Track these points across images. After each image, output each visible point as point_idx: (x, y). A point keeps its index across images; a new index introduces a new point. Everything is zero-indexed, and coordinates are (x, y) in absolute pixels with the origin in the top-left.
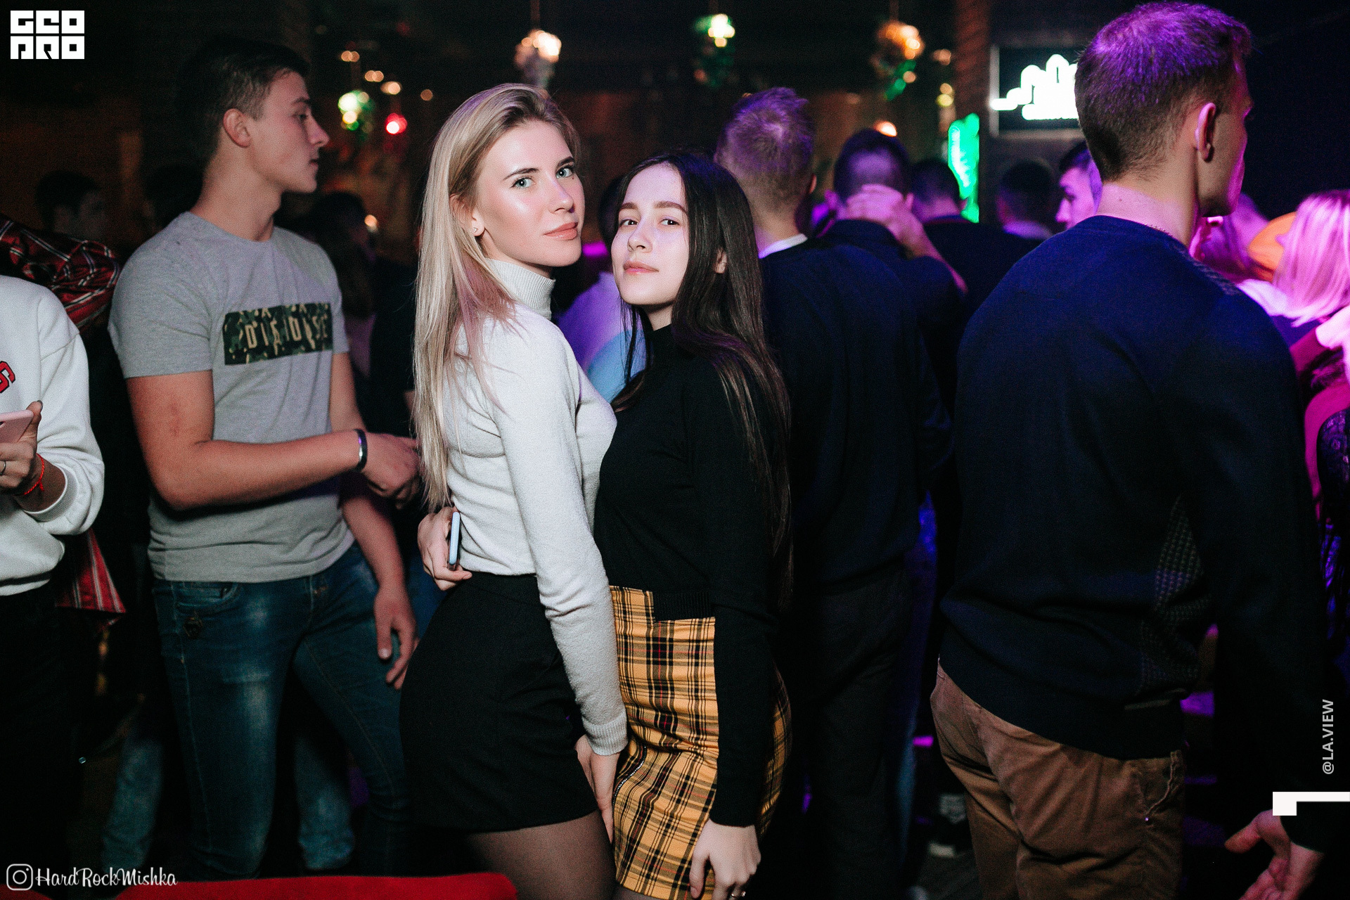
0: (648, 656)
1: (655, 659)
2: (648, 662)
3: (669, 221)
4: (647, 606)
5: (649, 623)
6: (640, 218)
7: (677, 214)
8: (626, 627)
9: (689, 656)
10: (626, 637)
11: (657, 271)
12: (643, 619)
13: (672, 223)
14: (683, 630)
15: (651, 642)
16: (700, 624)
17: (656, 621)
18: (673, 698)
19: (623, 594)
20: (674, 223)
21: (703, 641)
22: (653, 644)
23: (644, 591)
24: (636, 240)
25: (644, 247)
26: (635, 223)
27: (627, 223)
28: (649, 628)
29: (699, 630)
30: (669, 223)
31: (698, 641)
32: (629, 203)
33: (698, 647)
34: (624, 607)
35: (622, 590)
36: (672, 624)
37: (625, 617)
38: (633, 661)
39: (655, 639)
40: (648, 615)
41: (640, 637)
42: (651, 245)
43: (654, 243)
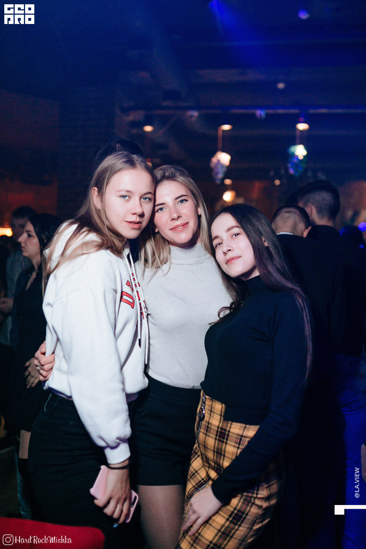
0: (216, 435)
1: (220, 439)
2: (216, 439)
3: (235, 235)
4: (221, 411)
5: (220, 420)
6: (223, 240)
7: (236, 230)
8: (210, 418)
9: (235, 442)
10: (208, 423)
11: (241, 257)
12: (218, 417)
13: (237, 235)
14: (236, 428)
15: (219, 430)
16: (245, 427)
17: (224, 420)
18: (223, 460)
19: (212, 402)
20: (238, 234)
21: (244, 437)
22: (220, 431)
23: (222, 404)
24: (225, 249)
25: (230, 250)
26: (221, 243)
27: (218, 245)
28: (220, 422)
29: (244, 430)
30: (236, 236)
31: (242, 436)
32: (215, 237)
33: (241, 439)
34: (211, 409)
35: (212, 400)
36: (231, 424)
37: (210, 414)
38: (209, 436)
39: (222, 429)
40: (221, 416)
41: (214, 426)
42: (233, 248)
43: (234, 246)
